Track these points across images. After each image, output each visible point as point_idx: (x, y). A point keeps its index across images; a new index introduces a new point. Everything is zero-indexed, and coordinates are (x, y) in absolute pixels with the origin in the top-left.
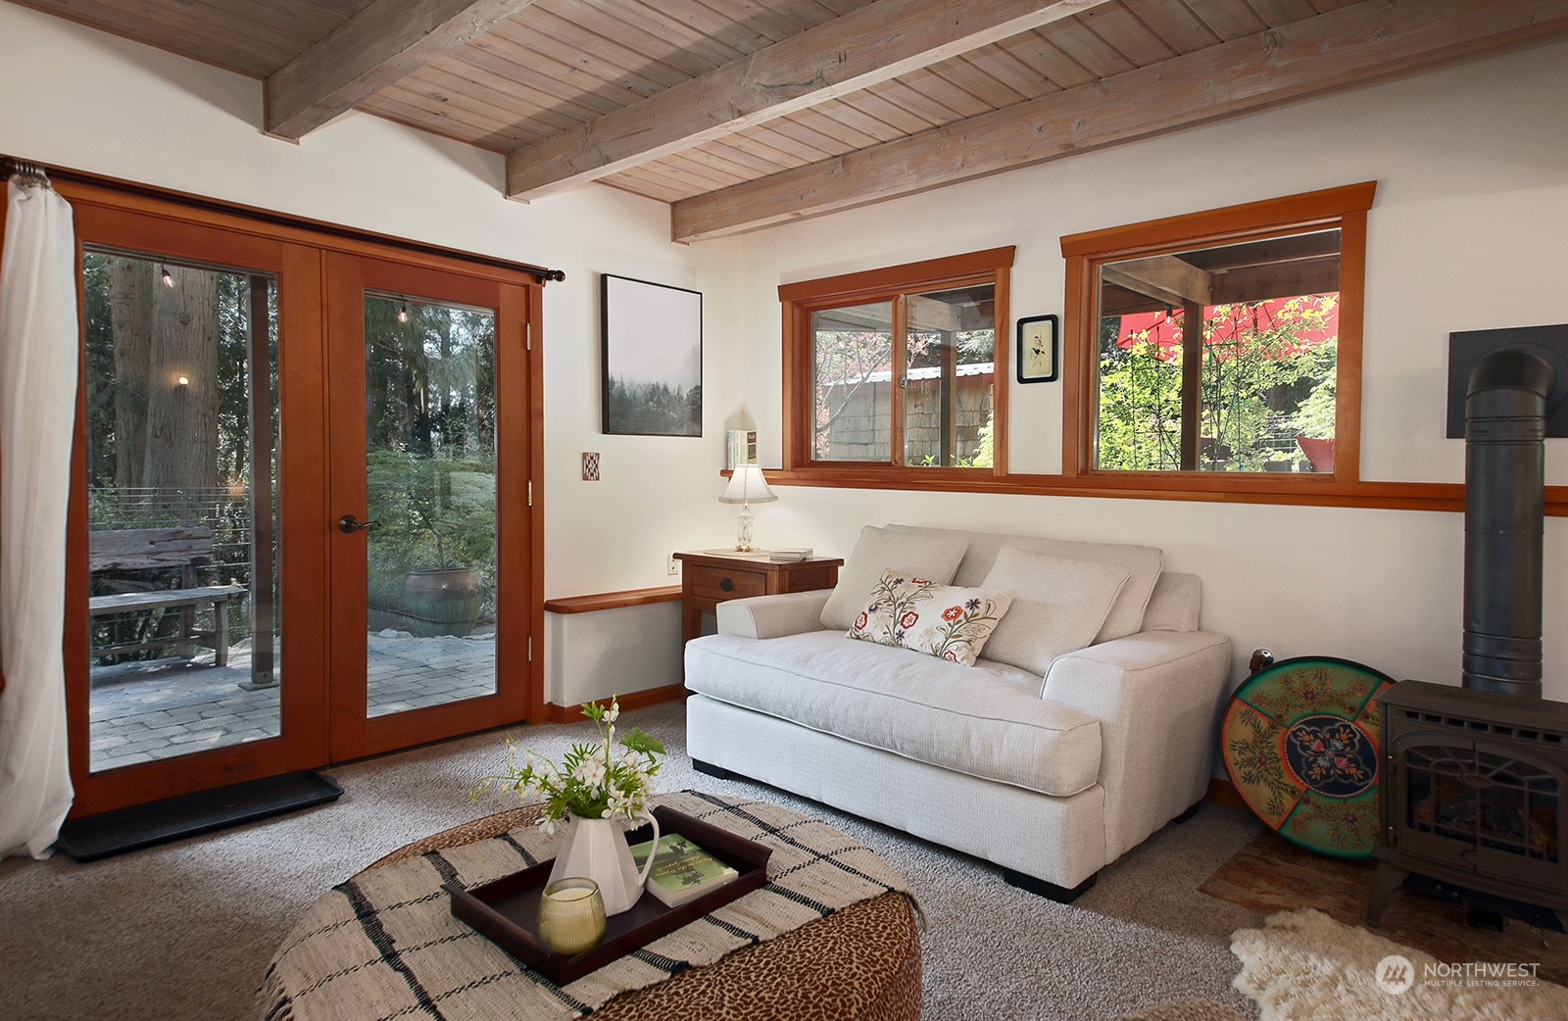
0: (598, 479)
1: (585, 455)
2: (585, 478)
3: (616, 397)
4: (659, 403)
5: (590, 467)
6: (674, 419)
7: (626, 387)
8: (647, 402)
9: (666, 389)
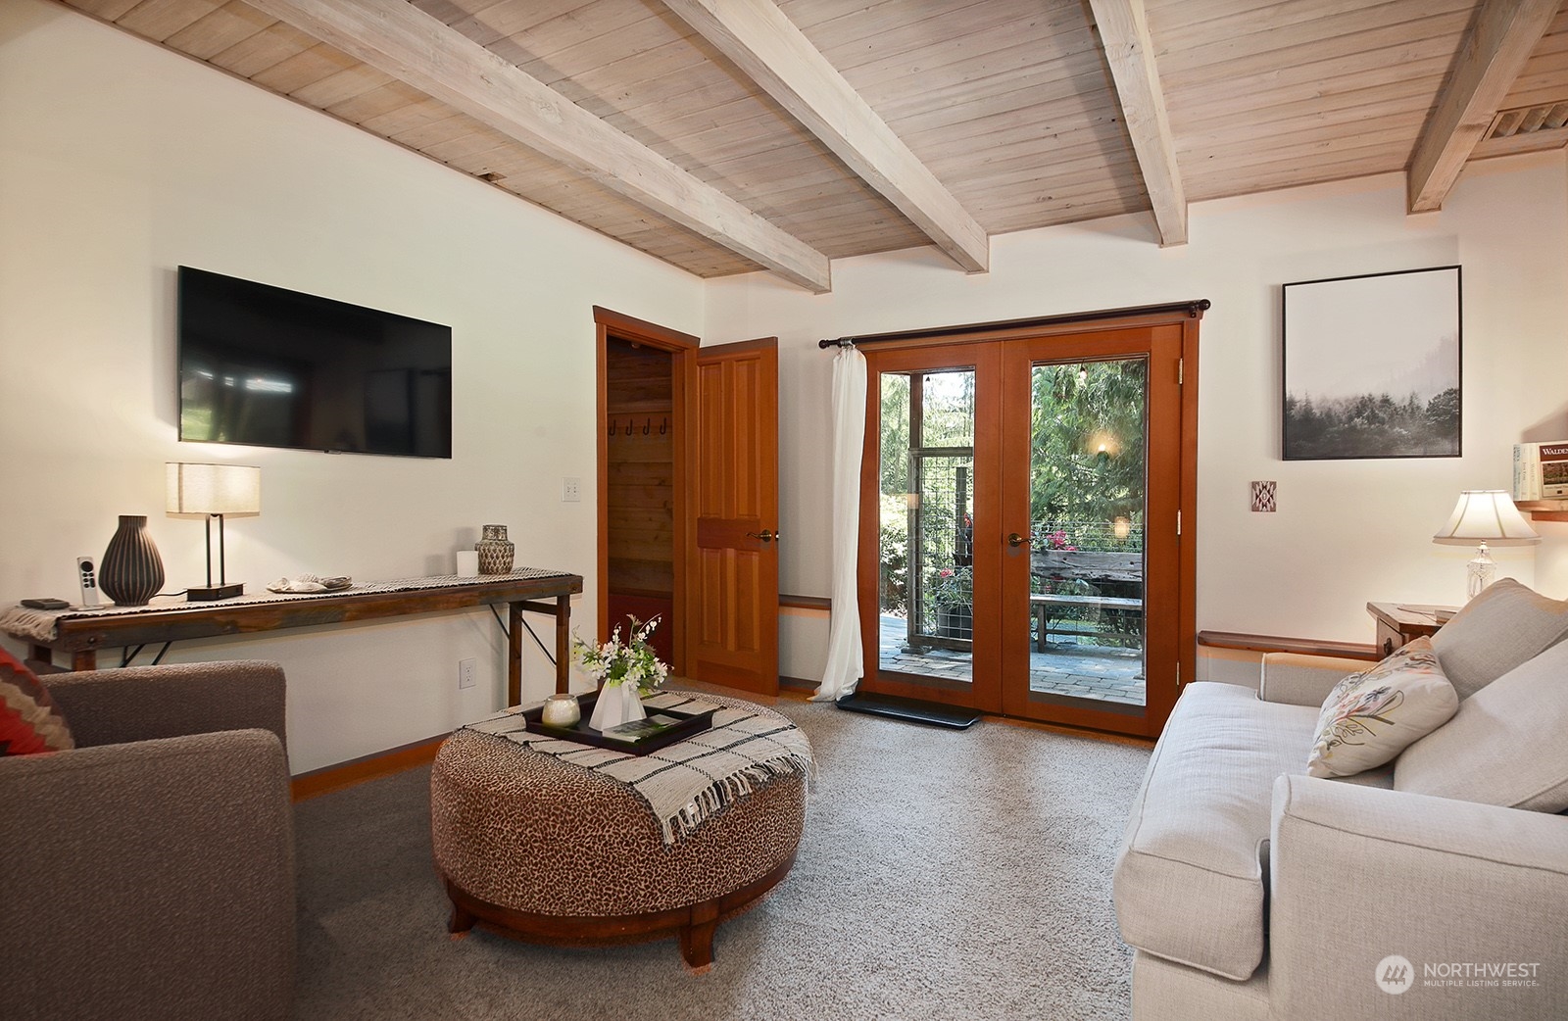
0: (1273, 510)
1: (1254, 485)
2: (1255, 509)
3: (1297, 417)
4: (1373, 418)
5: (1263, 496)
6: (1403, 436)
7: (1314, 405)
8: (1351, 419)
9: (1386, 401)
